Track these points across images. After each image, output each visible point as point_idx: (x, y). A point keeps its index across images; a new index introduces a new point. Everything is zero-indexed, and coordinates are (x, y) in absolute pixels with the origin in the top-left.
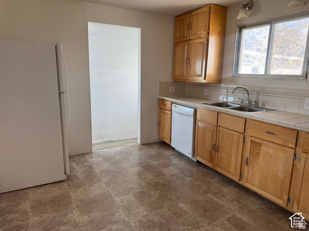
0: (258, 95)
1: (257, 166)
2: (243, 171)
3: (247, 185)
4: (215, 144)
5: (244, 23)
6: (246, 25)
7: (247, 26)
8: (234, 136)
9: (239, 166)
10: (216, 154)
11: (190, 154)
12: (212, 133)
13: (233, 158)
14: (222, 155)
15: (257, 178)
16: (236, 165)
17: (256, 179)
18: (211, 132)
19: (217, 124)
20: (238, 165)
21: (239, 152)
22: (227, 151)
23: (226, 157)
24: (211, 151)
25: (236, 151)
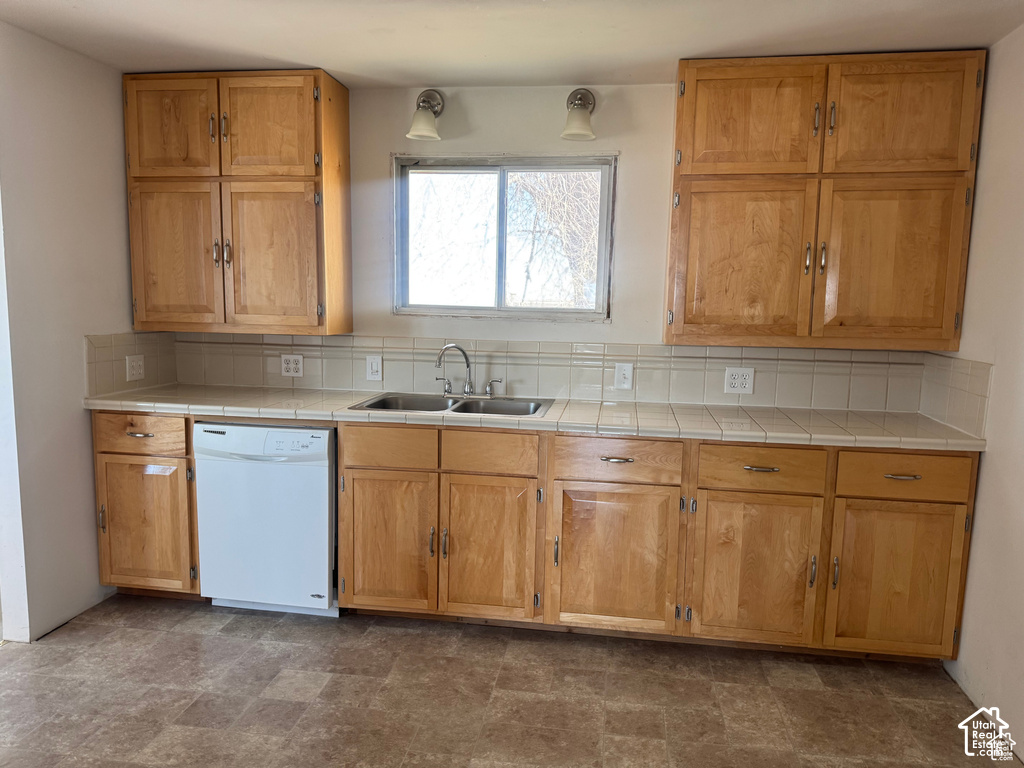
0: (490, 364)
1: (589, 554)
2: (541, 585)
3: (561, 619)
4: (437, 534)
5: (415, 153)
6: (425, 160)
7: (429, 163)
8: (507, 490)
9: (529, 573)
10: (444, 562)
11: (319, 596)
12: (420, 498)
13: (509, 556)
14: (467, 560)
15: (592, 586)
16: (520, 575)
17: (588, 592)
18: (416, 496)
19: (439, 466)
20: (527, 570)
21: (528, 533)
22: (486, 542)
23: (481, 560)
24: (421, 558)
25: (516, 534)
